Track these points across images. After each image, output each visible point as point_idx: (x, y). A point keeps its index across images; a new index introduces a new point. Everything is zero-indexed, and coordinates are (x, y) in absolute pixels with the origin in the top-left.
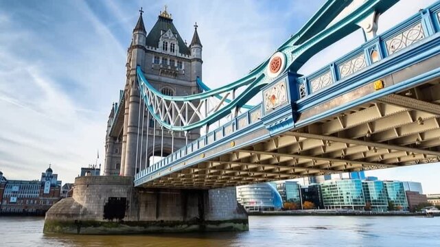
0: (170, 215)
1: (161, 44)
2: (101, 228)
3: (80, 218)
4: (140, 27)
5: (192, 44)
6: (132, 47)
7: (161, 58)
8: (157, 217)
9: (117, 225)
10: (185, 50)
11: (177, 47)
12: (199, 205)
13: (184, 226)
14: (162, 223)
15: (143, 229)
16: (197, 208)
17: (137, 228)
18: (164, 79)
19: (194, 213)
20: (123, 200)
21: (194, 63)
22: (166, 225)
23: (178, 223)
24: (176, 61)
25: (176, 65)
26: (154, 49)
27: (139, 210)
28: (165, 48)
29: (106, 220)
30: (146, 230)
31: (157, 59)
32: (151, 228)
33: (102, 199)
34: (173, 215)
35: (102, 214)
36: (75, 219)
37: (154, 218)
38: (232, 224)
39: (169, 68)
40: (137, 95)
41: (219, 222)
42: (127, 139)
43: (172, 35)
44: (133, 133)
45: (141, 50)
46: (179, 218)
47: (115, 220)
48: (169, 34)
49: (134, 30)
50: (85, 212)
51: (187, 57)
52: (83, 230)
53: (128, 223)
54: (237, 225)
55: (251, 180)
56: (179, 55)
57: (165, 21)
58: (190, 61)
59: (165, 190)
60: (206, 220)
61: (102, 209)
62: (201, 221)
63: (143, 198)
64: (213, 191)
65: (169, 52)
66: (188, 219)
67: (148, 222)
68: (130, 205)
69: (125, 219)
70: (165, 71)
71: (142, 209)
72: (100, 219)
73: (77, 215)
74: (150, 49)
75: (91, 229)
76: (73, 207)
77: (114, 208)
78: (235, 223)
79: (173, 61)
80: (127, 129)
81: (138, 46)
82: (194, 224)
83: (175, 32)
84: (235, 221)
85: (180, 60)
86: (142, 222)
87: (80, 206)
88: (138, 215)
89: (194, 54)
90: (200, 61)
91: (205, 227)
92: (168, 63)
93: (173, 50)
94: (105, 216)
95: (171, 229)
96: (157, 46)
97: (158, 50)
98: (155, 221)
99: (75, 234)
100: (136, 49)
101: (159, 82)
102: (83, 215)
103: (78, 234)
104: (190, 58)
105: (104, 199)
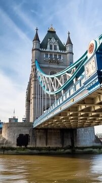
0: (54, 144)
1: (48, 46)
2: (16, 151)
3: (4, 146)
4: (37, 38)
5: (67, 44)
6: (33, 50)
7: (49, 54)
8: (46, 144)
9: (24, 149)
10: (63, 48)
11: (58, 47)
12: (71, 138)
13: (62, 150)
14: (49, 149)
15: (38, 152)
16: (70, 140)
17: (35, 151)
18: (51, 66)
19: (68, 143)
20: (27, 135)
21: (68, 55)
22: (52, 150)
23: (59, 148)
24: (58, 55)
25: (58, 57)
26: (45, 50)
27: (36, 141)
28: (51, 48)
29: (18, 147)
30: (40, 152)
31: (47, 55)
32: (43, 151)
33: (16, 135)
34: (56, 143)
35: (16, 143)
36: (2, 146)
37: (45, 146)
38: (91, 149)
39: (54, 59)
40: (36, 76)
41: (83, 148)
42: (32, 101)
43: (55, 40)
44: (35, 98)
45: (37, 51)
46: (59, 146)
47: (22, 147)
48: (53, 40)
49: (34, 41)
50: (7, 142)
51: (64, 52)
52: (6, 152)
53: (30, 148)
54: (95, 150)
55: (99, 122)
56: (59, 51)
57: (52, 33)
58: (66, 54)
59: (51, 129)
60: (75, 146)
61: (16, 140)
62: (72, 147)
63: (38, 134)
64: (79, 129)
65: (53, 50)
66: (65, 146)
67: (41, 148)
68: (31, 138)
69: (28, 146)
70: (51, 62)
71: (38, 140)
72: (15, 146)
73: (3, 144)
74: (42, 50)
75: (10, 151)
76: (1, 140)
77: (23, 140)
78: (93, 148)
79: (56, 55)
80: (32, 96)
81: (36, 49)
82: (69, 149)
83: (57, 39)
84: (94, 147)
85: (60, 54)
86: (38, 148)
87: (5, 139)
88: (36, 144)
89: (68, 49)
90: (72, 53)
91: (74, 151)
92: (53, 56)
93: (55, 49)
94: (18, 145)
95: (55, 152)
96: (46, 48)
97: (47, 50)
98: (45, 148)
99: (2, 154)
100: (34, 51)
101: (49, 68)
102: (6, 144)
103: (4, 154)
104: (66, 52)
105: (17, 135)
